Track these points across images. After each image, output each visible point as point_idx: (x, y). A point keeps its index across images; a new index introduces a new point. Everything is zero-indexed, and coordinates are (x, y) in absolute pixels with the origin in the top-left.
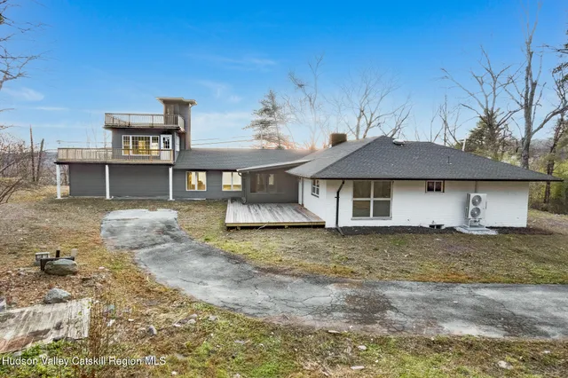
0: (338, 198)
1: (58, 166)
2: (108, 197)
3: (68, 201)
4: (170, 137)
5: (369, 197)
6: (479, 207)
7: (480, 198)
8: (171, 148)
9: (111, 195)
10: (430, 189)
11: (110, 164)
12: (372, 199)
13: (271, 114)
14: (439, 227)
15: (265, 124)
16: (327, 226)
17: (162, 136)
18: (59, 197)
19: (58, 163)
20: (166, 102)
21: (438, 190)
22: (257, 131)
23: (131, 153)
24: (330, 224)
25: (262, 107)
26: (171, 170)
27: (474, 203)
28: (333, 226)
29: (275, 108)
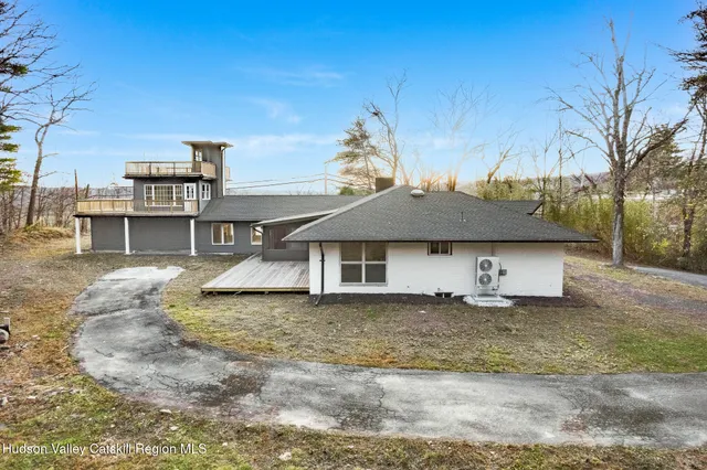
0: (323, 261)
1: (77, 219)
2: (127, 252)
3: (88, 256)
4: (194, 185)
5: (361, 260)
6: (489, 273)
7: (490, 264)
8: (195, 198)
9: (131, 249)
10: (434, 251)
11: (130, 217)
12: (363, 263)
13: (358, 145)
14: (448, 295)
15: (352, 156)
16: (312, 293)
17: (186, 185)
18: (79, 252)
19: (77, 216)
20: (195, 146)
21: (445, 252)
22: (342, 165)
23: (154, 205)
24: (315, 289)
25: (348, 137)
26: (192, 222)
27: (482, 268)
28: (318, 292)
29: (364, 137)
